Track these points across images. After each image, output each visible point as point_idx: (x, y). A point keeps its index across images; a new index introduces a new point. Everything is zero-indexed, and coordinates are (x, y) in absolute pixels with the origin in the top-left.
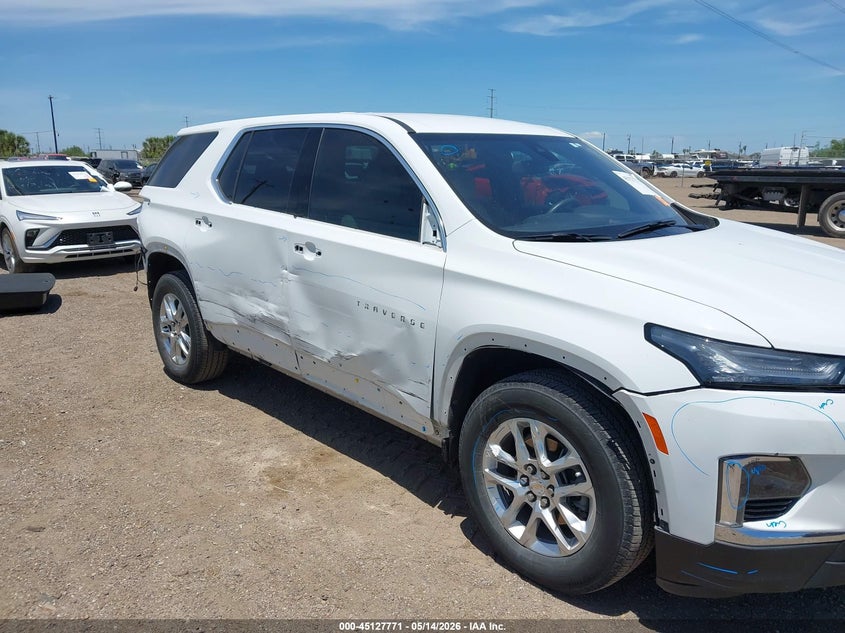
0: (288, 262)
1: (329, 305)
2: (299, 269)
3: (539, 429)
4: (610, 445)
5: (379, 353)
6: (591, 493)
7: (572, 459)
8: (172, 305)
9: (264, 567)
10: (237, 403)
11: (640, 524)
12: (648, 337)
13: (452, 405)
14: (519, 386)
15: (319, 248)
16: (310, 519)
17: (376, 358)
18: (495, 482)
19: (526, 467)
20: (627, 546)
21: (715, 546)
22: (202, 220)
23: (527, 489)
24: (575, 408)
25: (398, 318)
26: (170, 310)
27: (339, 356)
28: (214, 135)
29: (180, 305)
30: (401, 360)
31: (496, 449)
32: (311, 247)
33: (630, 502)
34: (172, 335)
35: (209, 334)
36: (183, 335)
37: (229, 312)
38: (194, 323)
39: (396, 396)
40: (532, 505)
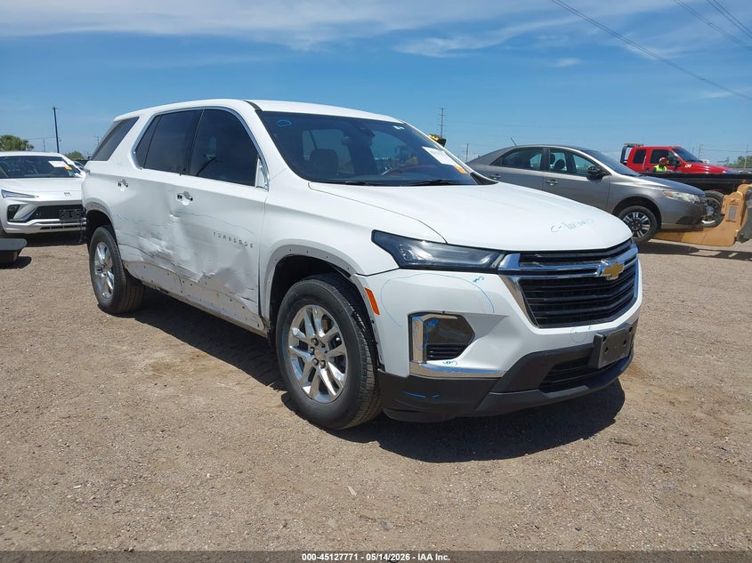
0: (173, 208)
1: (198, 237)
2: (180, 213)
3: (318, 312)
4: (354, 316)
5: (228, 270)
6: (345, 352)
7: (335, 329)
8: (103, 251)
9: (127, 414)
10: (146, 326)
11: (372, 370)
12: (373, 240)
13: (271, 303)
14: (306, 282)
15: (192, 195)
16: (172, 391)
17: (226, 273)
18: (295, 354)
19: (312, 339)
20: (364, 386)
21: (411, 377)
22: (123, 182)
23: (313, 357)
24: (336, 293)
25: (238, 241)
26: (101, 256)
27: (205, 276)
28: (136, 119)
29: (108, 251)
30: (241, 274)
31: (295, 330)
32: (187, 195)
33: (364, 354)
34: (103, 275)
35: (126, 271)
36: (109, 274)
37: (138, 252)
38: (117, 265)
39: (241, 303)
40: (316, 367)
